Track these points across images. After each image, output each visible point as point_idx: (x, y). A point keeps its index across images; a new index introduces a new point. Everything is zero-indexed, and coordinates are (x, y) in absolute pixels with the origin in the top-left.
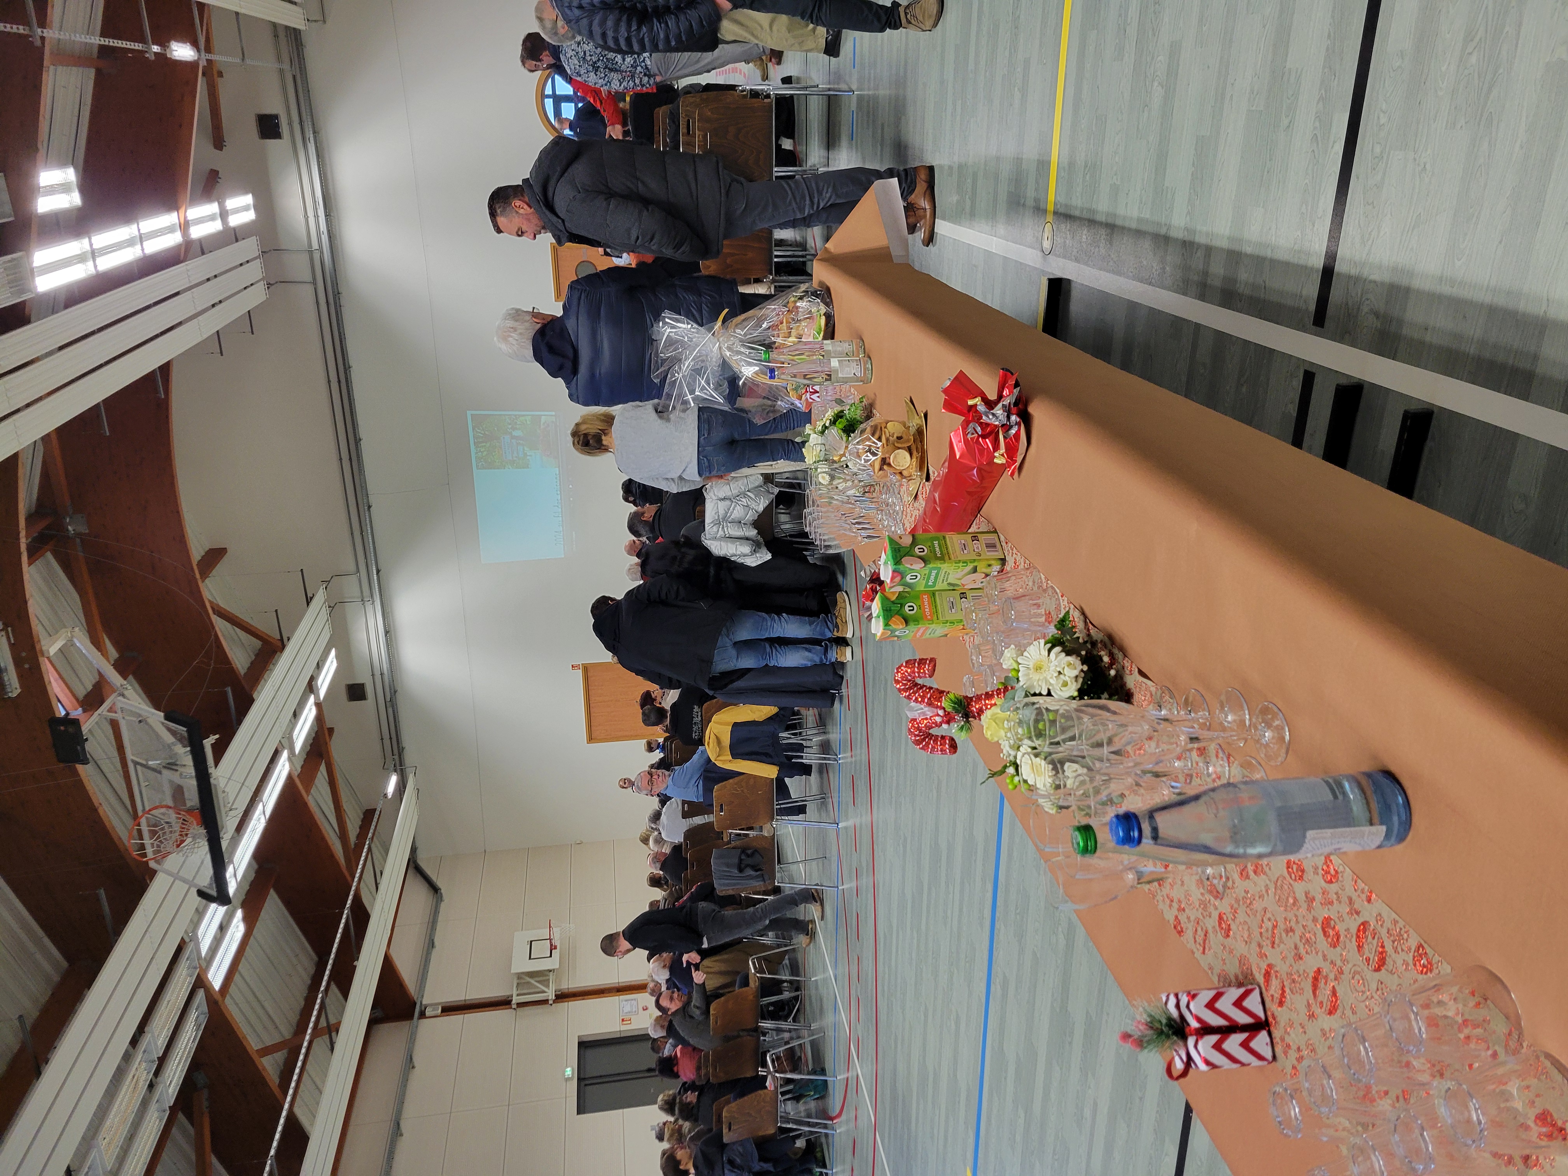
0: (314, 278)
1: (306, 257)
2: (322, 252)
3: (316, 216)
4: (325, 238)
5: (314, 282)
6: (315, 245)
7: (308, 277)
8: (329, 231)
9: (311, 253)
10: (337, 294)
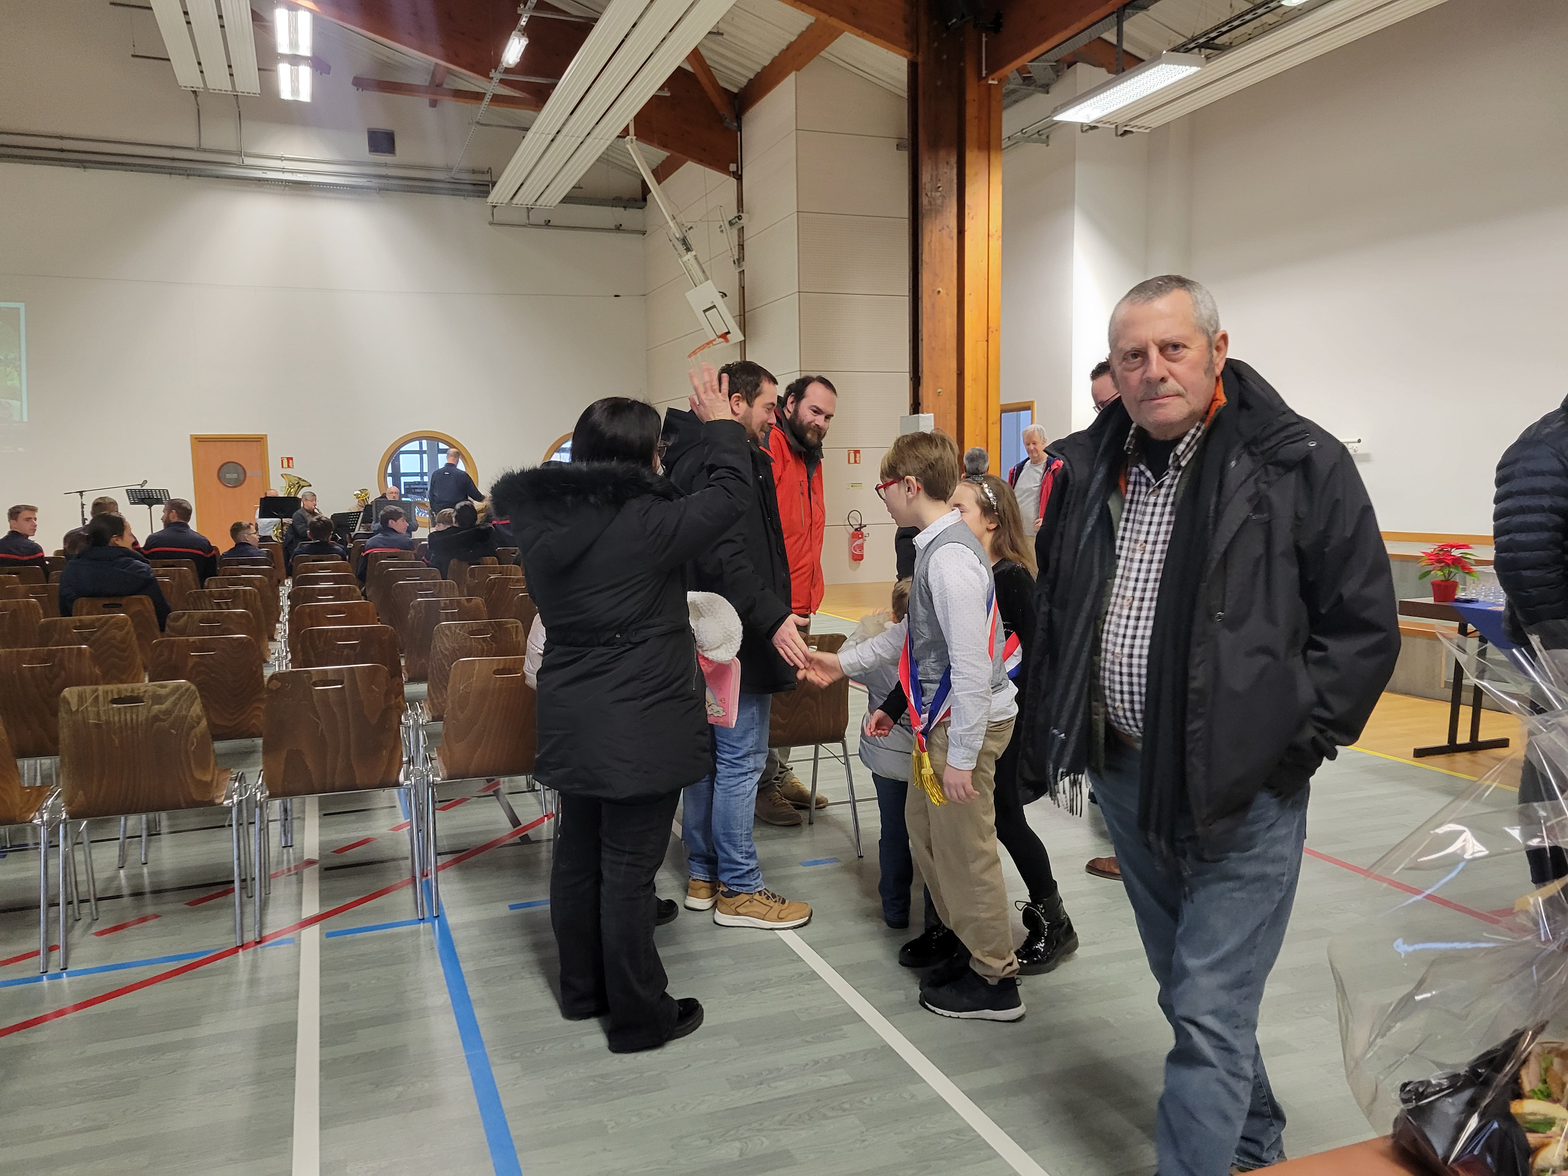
0: (205, 151)
1: (232, 147)
2: (239, 167)
3: (283, 170)
4: (259, 174)
5: (200, 149)
6: (248, 161)
7: (204, 145)
8: (267, 180)
9: (239, 154)
10: (188, 173)
